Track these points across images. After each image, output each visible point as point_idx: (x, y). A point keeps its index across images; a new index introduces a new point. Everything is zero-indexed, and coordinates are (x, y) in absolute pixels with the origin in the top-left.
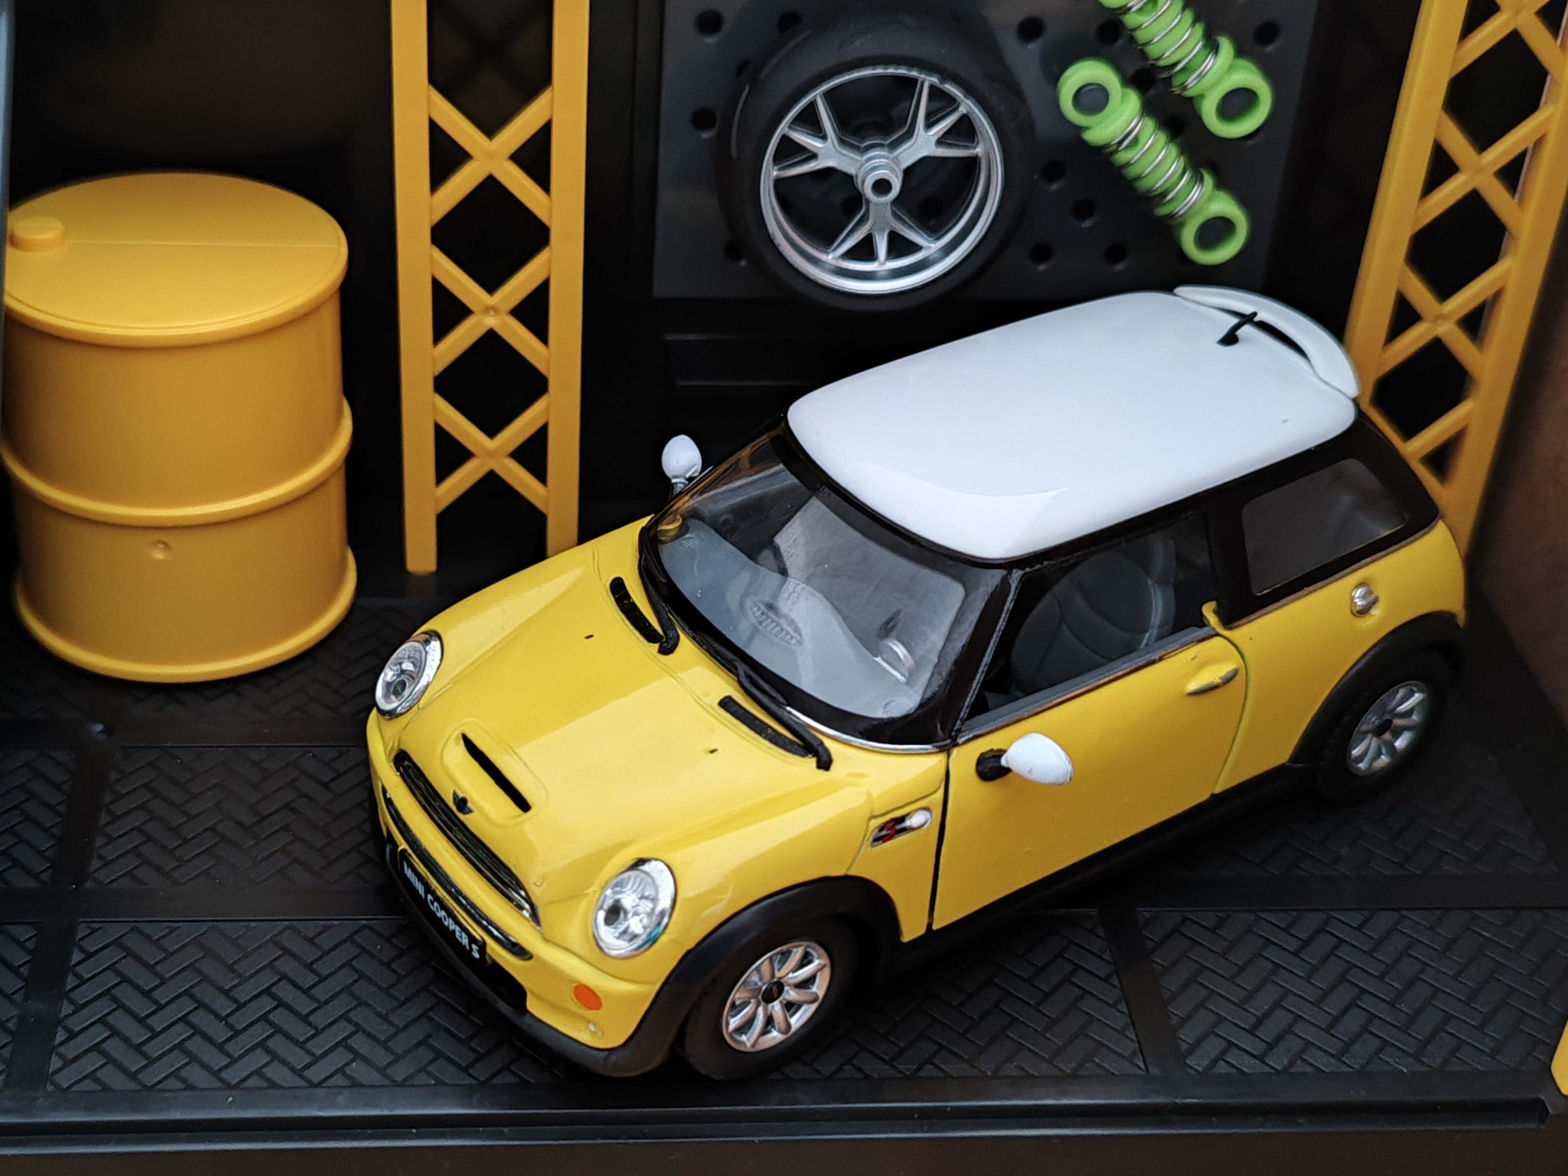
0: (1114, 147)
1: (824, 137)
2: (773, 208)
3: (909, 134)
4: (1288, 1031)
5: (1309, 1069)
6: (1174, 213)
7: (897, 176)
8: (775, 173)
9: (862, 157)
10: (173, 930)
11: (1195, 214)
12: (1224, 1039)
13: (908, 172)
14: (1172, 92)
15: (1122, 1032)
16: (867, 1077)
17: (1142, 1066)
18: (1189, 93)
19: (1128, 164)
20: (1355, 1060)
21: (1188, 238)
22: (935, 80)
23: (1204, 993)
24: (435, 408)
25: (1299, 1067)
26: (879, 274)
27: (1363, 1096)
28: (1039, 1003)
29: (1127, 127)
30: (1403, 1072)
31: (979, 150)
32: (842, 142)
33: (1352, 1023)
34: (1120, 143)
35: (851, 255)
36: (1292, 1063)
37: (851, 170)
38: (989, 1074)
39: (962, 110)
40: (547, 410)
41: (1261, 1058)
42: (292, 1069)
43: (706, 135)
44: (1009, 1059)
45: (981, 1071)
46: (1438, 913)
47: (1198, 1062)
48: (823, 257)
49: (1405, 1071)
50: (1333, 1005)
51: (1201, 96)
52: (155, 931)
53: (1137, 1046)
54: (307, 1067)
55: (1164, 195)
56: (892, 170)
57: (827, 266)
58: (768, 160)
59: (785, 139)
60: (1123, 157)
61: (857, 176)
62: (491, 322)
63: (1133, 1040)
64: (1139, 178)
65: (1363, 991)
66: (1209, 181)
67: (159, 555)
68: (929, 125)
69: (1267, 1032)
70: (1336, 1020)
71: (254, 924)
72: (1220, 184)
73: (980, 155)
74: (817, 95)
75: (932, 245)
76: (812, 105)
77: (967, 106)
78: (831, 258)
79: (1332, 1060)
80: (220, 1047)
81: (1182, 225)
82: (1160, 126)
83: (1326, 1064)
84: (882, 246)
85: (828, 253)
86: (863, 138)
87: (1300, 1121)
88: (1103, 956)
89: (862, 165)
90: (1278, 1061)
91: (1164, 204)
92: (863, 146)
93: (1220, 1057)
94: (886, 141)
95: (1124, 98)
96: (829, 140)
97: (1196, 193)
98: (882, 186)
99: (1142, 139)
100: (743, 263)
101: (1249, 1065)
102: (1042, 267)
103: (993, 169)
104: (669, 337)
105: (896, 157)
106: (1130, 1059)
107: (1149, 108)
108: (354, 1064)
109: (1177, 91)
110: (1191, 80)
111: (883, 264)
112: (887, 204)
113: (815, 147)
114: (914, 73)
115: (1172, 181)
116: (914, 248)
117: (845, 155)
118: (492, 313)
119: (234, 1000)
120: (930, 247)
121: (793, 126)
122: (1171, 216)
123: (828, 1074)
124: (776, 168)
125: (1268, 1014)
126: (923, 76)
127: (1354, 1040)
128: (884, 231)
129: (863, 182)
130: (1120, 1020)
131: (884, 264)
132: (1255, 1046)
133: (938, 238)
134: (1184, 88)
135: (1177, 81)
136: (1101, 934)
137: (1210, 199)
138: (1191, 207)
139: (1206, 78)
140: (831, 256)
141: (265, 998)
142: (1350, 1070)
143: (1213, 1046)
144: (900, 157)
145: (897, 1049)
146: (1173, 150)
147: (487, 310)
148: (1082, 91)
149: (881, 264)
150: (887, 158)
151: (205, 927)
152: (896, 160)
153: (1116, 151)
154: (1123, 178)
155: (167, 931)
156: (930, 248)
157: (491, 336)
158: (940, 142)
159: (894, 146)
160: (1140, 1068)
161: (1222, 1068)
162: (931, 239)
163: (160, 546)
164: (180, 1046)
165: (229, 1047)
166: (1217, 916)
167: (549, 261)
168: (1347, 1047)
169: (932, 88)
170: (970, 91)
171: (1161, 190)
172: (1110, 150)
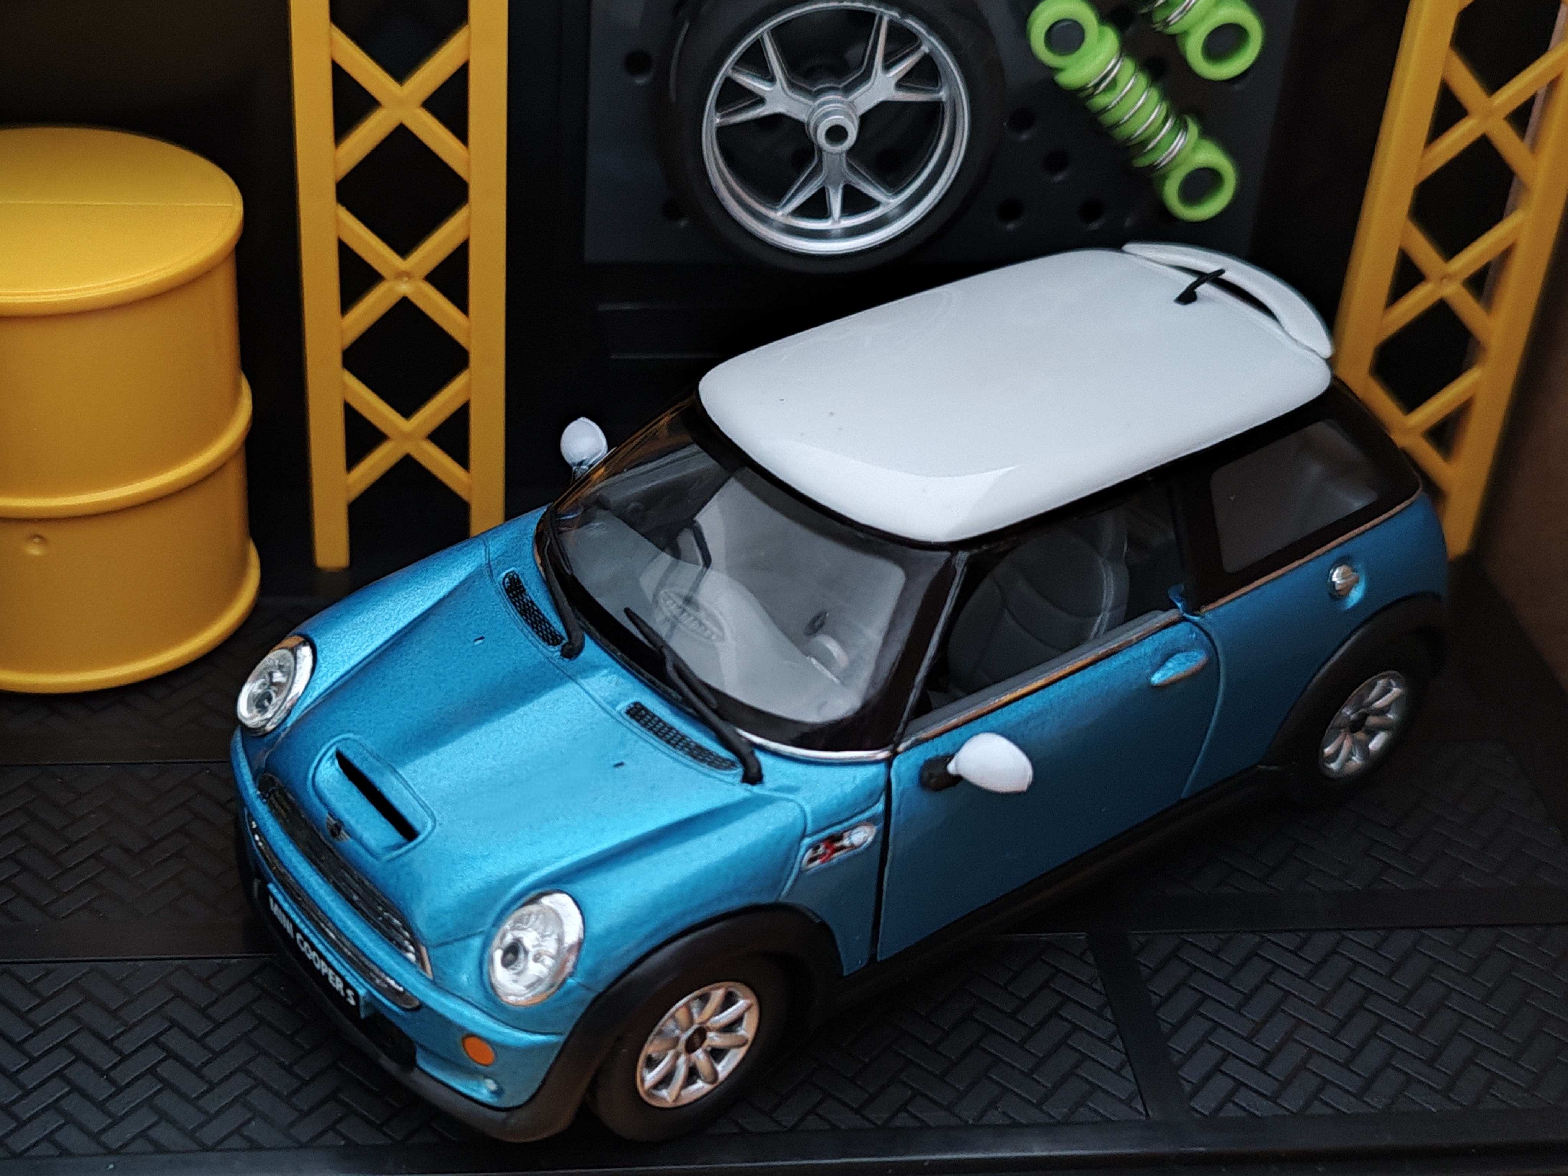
0: (1090, 91)
1: (772, 80)
2: (716, 159)
3: (866, 76)
4: (1302, 1067)
5: (1329, 1111)
6: (1156, 164)
7: (853, 123)
8: (718, 120)
9: (814, 101)
10: (48, 973)
11: (1180, 165)
12: (1233, 1078)
13: (865, 119)
14: (1154, 29)
15: (1117, 1072)
16: (834, 1128)
17: (1142, 1110)
18: (1173, 30)
19: (1104, 110)
20: (1377, 1101)
21: (1171, 191)
22: (895, 14)
23: (1208, 1025)
24: (344, 386)
25: (1317, 1108)
26: (833, 232)
27: (1388, 1139)
28: (1024, 1041)
29: (1106, 67)
30: (1431, 1111)
31: (943, 95)
32: (792, 86)
33: (1373, 1056)
34: (1097, 85)
35: (801, 212)
36: (1307, 1105)
37: (803, 117)
38: (970, 1122)
39: (925, 49)
40: (468, 386)
41: (1273, 1099)
42: (182, 1130)
43: (641, 81)
44: (993, 1105)
45: (960, 1118)
46: (1461, 930)
47: (1204, 1104)
48: (771, 214)
49: (1434, 1110)
50: (1352, 1036)
51: (1185, 34)
52: (29, 973)
53: (1135, 1087)
54: (201, 1126)
55: (1144, 143)
56: (848, 115)
57: (774, 224)
58: (710, 107)
59: (729, 82)
60: (1101, 101)
61: (808, 123)
62: (404, 288)
63: (1129, 1080)
64: (1117, 125)
65: (1383, 1020)
66: (1193, 129)
67: (35, 550)
68: (887, 67)
69: (1280, 1068)
70: (1356, 1053)
71: (141, 964)
72: (1206, 133)
73: (944, 100)
74: (763, 31)
75: (892, 201)
76: (758, 45)
77: (930, 43)
78: (780, 215)
79: (1353, 1100)
80: (101, 1106)
81: (1164, 177)
82: (1138, 68)
83: (1347, 1105)
84: (836, 202)
85: (776, 210)
86: (815, 82)
87: (1320, 1169)
88: (1094, 986)
89: (813, 111)
90: (1292, 1102)
91: (1145, 153)
92: (815, 90)
93: (1229, 1098)
94: (840, 84)
95: (1101, 35)
96: (778, 82)
97: (1179, 142)
98: (837, 133)
99: (1121, 84)
100: (683, 223)
101: (1262, 1108)
102: (1011, 226)
103: (959, 114)
104: (602, 308)
105: (852, 102)
106: (1128, 1102)
107: (1127, 48)
108: (253, 1123)
109: (1159, 27)
110: (1174, 15)
111: (837, 222)
112: (842, 153)
113: (763, 90)
114: (872, 7)
115: (1153, 129)
116: (871, 204)
117: (795, 99)
118: (405, 279)
119: (117, 1051)
120: (889, 202)
121: (736, 67)
122: (1153, 167)
123: (789, 1124)
124: (719, 114)
125: (1279, 1048)
126: (882, 10)
127: (1376, 1075)
128: (838, 185)
129: (816, 129)
130: (1114, 1058)
131: (839, 222)
132: (1268, 1086)
133: (898, 193)
134: (1167, 24)
135: (1159, 17)
136: (1091, 960)
137: (1194, 149)
138: (1175, 157)
139: (1193, 12)
140: (780, 213)
141: (152, 1048)
142: (1373, 1111)
143: (1220, 1086)
144: (856, 102)
145: (866, 1095)
146: (1155, 94)
147: (401, 275)
148: (1056, 28)
149: (834, 222)
150: (842, 102)
151: (86, 968)
152: (852, 105)
153: (1091, 96)
154: (1100, 125)
155: (43, 973)
156: (888, 204)
157: (405, 305)
158: (900, 85)
159: (849, 90)
160: (1138, 1112)
161: (1230, 1111)
162: (890, 194)
163: (37, 540)
164: (55, 1106)
165: (111, 1106)
166: (1219, 938)
167: (468, 220)
168: (1368, 1085)
169: (892, 24)
170: (933, 26)
171: (1142, 138)
172: (1087, 93)
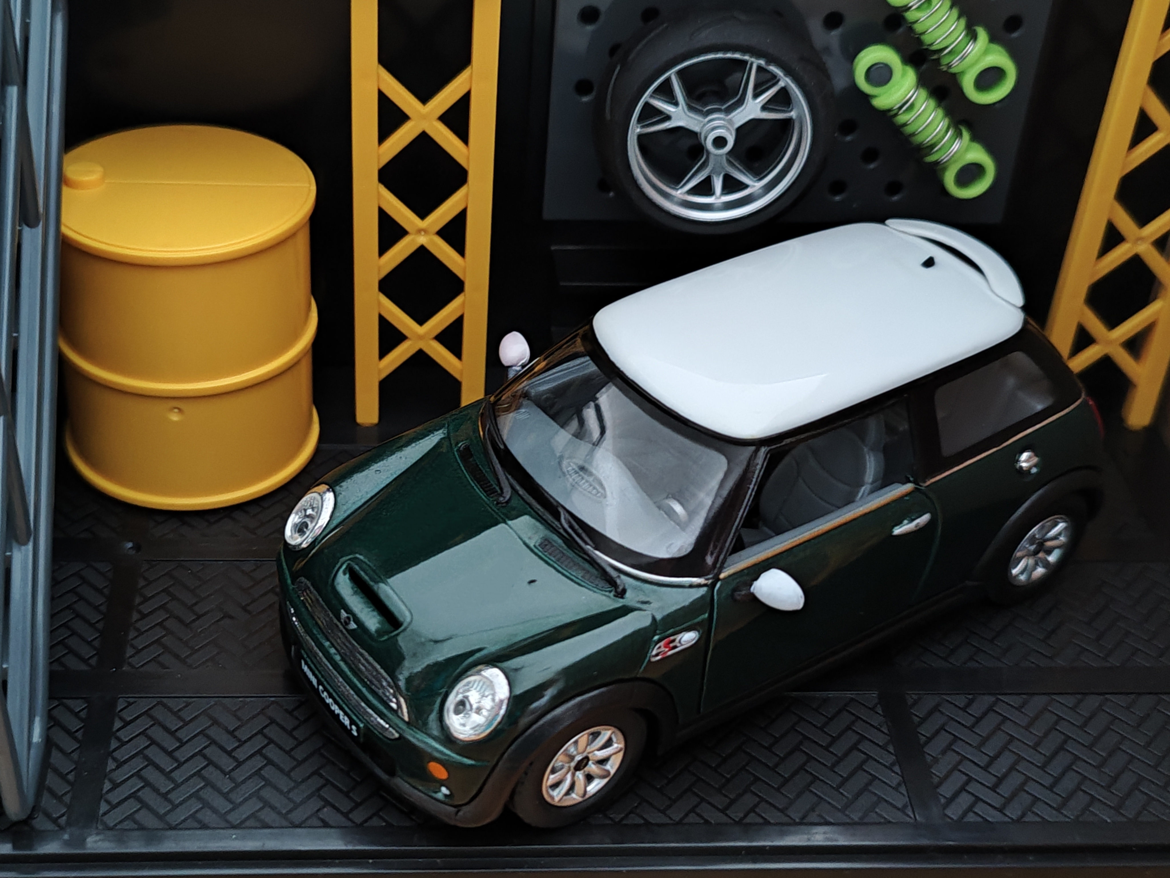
0: (895, 112)
1: (676, 104)
2: (636, 156)
3: (741, 102)
4: (1021, 788)
5: (1038, 819)
6: (940, 160)
7: (731, 134)
8: (638, 130)
9: (705, 118)
10: (188, 705)
11: (955, 161)
12: (973, 795)
13: (739, 130)
14: (940, 70)
15: (896, 789)
16: (707, 822)
17: (912, 816)
18: (953, 70)
19: (905, 125)
20: (1070, 813)
21: (949, 179)
22: (762, 62)
23: (958, 758)
24: (379, 303)
25: (1030, 818)
26: (716, 205)
27: (1078, 840)
28: (834, 765)
29: (907, 95)
30: (1107, 822)
31: (793, 114)
32: (691, 108)
33: (1068, 783)
34: (900, 108)
35: (694, 191)
36: (1024, 815)
37: (696, 129)
38: (797, 820)
39: (782, 84)
40: (463, 304)
41: (1000, 810)
42: (279, 813)
43: (585, 99)
44: (813, 809)
45: (790, 817)
46: (1133, 696)
47: (954, 812)
48: (673, 192)
49: (1109, 821)
50: (1055, 769)
51: (963, 73)
52: (175, 705)
53: (908, 799)
54: (290, 811)
55: (932, 146)
56: (728, 129)
57: (675, 199)
58: (633, 123)
59: (647, 105)
60: (902, 118)
61: (701, 134)
62: (422, 240)
63: (904, 795)
64: (913, 134)
65: (1077, 758)
66: (966, 135)
67: (175, 417)
68: (756, 96)
69: (1005, 790)
70: (1057, 780)
71: (248, 700)
72: (975, 138)
73: (794, 117)
74: (672, 73)
75: (756, 184)
76: (668, 80)
77: (785, 81)
78: (680, 193)
79: (1054, 812)
80: (226, 796)
81: (944, 169)
82: (930, 94)
83: (1050, 816)
84: (718, 184)
85: (677, 189)
86: (706, 105)
87: (1031, 858)
88: (882, 729)
89: (704, 125)
90: (1013, 812)
91: (932, 154)
92: (705, 110)
93: (970, 809)
94: (722, 105)
95: (904, 75)
96: (680, 106)
97: (956, 146)
98: (720, 142)
99: (917, 106)
100: (611, 194)
101: (993, 816)
102: (837, 198)
103: (804, 129)
104: (553, 248)
105: (731, 120)
106: (903, 810)
107: (922, 82)
108: (325, 809)
109: (944, 68)
110: (955, 61)
111: (718, 198)
112: (723, 155)
113: (670, 111)
114: (746, 58)
115: (938, 137)
116: (741, 186)
117: (691, 118)
118: (423, 233)
119: (235, 759)
120: (755, 185)
121: (654, 95)
122: (937, 163)
123: (677, 819)
124: (639, 126)
125: (1005, 776)
126: (753, 59)
127: (1071, 795)
128: (720, 175)
129: (706, 138)
130: (895, 779)
131: (719, 198)
132: (997, 802)
133: (761, 179)
134: (949, 66)
135: (945, 61)
136: (880, 712)
137: (967, 150)
138: (953, 156)
139: (967, 59)
140: (679, 192)
141: (258, 757)
142: (1067, 820)
143: (965, 800)
144: (734, 119)
145: (728, 801)
146: (940, 113)
147: (419, 231)
148: (872, 70)
149: (717, 198)
150: (724, 120)
151: (212, 702)
152: (730, 122)
153: (896, 115)
154: (902, 133)
155: (183, 705)
156: (754, 186)
157: (422, 251)
158: (764, 108)
159: (729, 110)
160: (910, 817)
161: (971, 818)
162: (755, 179)
163: (176, 410)
164: (196, 795)
165: (232, 796)
166: (967, 698)
167: (467, 196)
168: (1065, 802)
169: (760, 68)
170: (789, 72)
171: (930, 143)
172: (892, 113)
